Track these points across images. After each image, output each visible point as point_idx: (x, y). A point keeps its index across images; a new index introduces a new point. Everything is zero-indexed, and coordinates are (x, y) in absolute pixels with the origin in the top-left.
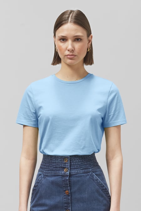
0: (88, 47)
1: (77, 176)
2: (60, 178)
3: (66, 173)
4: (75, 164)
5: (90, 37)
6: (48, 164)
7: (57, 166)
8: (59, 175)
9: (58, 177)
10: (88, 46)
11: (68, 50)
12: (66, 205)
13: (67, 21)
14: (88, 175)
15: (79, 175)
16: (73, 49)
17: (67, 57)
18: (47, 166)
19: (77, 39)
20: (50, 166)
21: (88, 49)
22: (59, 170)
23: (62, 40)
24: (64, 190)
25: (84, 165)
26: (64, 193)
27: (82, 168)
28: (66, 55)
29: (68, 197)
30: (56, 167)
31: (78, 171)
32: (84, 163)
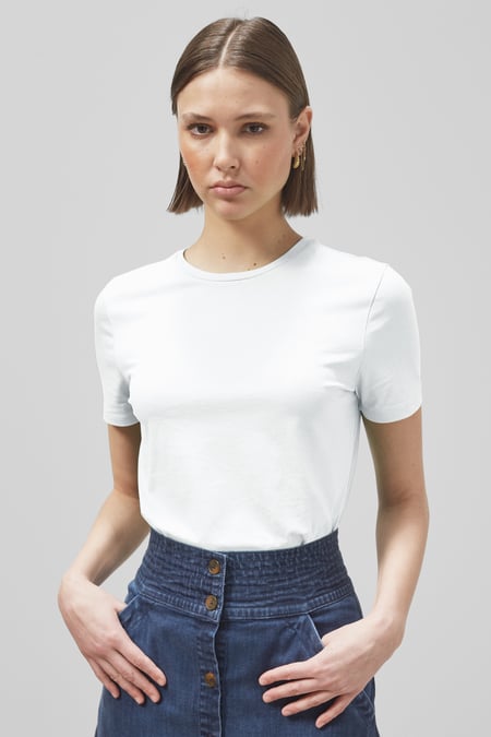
0: (296, 153)
1: (248, 629)
2: (190, 625)
3: (211, 613)
4: (244, 582)
5: (303, 115)
6: (158, 564)
7: (184, 581)
8: (187, 616)
9: (185, 620)
10: (294, 148)
11: (219, 169)
12: (205, 721)
13: (213, 61)
14: (291, 626)
15: (256, 623)
16: (236, 164)
17: (217, 193)
18: (153, 572)
19: (251, 127)
20: (164, 575)
21: (293, 160)
22: (191, 597)
23: (196, 131)
24: (202, 671)
25: (279, 589)
26: (202, 681)
27: (269, 598)
28: (212, 184)
29: (215, 698)
30: (181, 585)
31: (256, 610)
32: (279, 581)
